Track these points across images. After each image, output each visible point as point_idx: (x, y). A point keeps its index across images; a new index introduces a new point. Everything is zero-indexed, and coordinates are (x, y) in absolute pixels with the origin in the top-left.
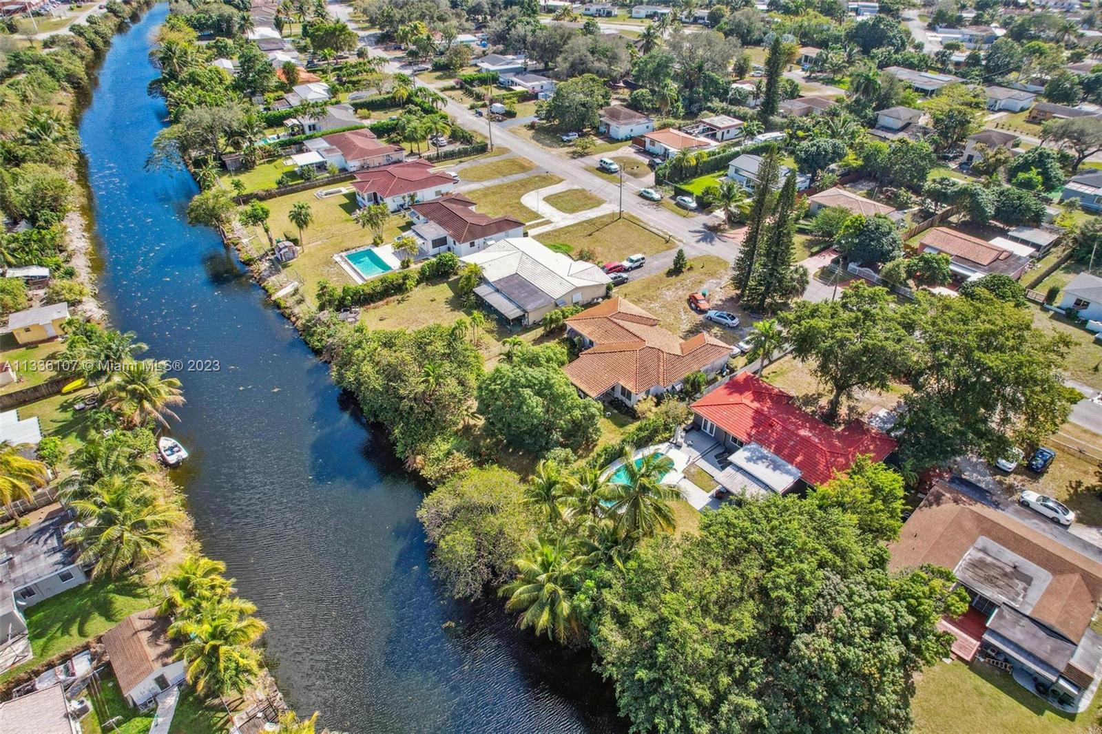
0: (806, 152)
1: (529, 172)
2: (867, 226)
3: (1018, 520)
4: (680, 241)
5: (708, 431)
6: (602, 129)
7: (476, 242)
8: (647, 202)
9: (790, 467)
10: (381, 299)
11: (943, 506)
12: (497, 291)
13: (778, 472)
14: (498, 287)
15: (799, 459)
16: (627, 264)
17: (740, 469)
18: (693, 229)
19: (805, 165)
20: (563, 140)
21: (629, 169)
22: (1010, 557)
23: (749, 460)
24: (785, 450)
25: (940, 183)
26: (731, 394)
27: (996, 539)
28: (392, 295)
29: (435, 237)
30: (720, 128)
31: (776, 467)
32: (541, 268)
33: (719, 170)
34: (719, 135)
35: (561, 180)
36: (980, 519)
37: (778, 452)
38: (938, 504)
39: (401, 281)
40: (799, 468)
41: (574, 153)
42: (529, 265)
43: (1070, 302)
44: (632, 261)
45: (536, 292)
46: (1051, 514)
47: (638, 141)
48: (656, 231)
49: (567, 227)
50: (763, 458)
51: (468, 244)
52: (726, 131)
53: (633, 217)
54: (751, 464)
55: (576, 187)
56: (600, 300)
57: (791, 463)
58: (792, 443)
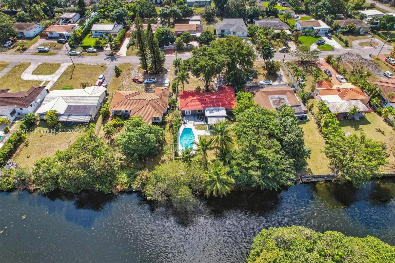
0: (116, 16)
1: (9, 66)
2: (163, 32)
3: (268, 88)
4: (106, 64)
5: (188, 114)
6: (19, 35)
7: (32, 104)
8: (76, 56)
9: (220, 108)
10: (16, 150)
11: (256, 94)
12: (69, 115)
13: (220, 111)
14: (69, 114)
15: (220, 104)
16: (101, 80)
17: (210, 117)
18: (105, 59)
19: (118, 20)
20: (6, 47)
21: (53, 47)
22: (276, 97)
23: (210, 113)
24: (216, 105)
25: (163, 11)
26: (185, 99)
27: (271, 95)
28: (19, 145)
29: (10, 112)
30: (71, 18)
31: (218, 111)
32: (76, 98)
33: (87, 34)
34: (72, 21)
35: (30, 64)
36: (265, 92)
37: (214, 106)
38: (255, 95)
39: (18, 137)
40: (223, 107)
41: (18, 50)
42: (70, 100)
43: (220, 32)
44: (101, 79)
45: (86, 107)
46: (268, 83)
47: (42, 35)
48: (94, 65)
49: (58, 79)
50: (213, 110)
51: (30, 106)
52: (73, 18)
53: (78, 64)
54: (212, 113)
55: (40, 63)
56: (106, 97)
57: (220, 107)
58: (215, 102)
